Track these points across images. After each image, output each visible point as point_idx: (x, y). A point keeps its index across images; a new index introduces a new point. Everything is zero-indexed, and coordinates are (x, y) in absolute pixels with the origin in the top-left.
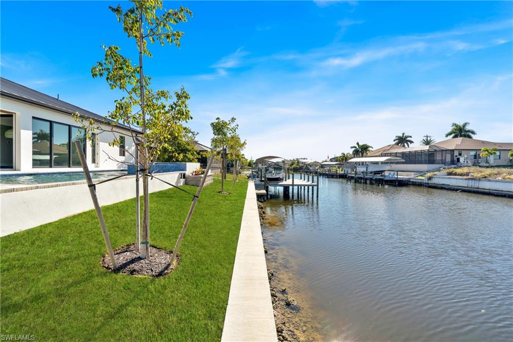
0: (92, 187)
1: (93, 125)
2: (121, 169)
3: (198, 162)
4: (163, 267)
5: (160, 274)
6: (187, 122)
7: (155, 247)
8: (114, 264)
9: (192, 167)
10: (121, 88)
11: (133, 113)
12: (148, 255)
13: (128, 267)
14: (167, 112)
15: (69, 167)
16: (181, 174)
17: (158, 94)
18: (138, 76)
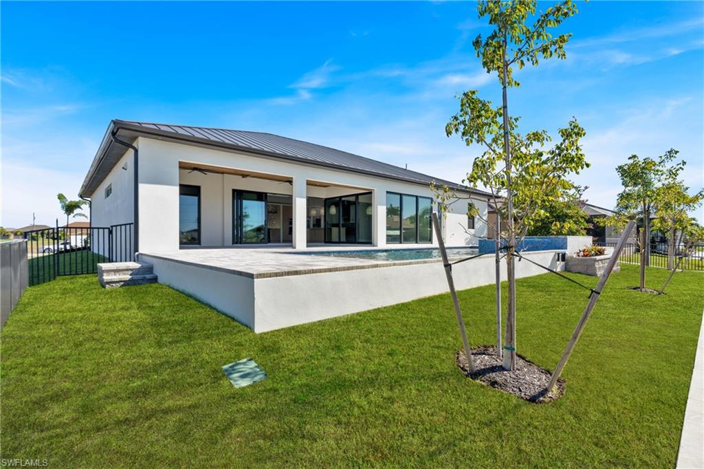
0: (448, 267)
1: (448, 193)
2: (470, 245)
3: (588, 234)
4: (537, 391)
5: (533, 400)
6: (577, 173)
7: (523, 358)
8: (471, 367)
9: (578, 244)
10: (478, 142)
11: (496, 172)
12: (514, 366)
13: (488, 375)
14: (544, 162)
15: (417, 243)
16: (558, 254)
17: (528, 139)
18: (500, 120)
